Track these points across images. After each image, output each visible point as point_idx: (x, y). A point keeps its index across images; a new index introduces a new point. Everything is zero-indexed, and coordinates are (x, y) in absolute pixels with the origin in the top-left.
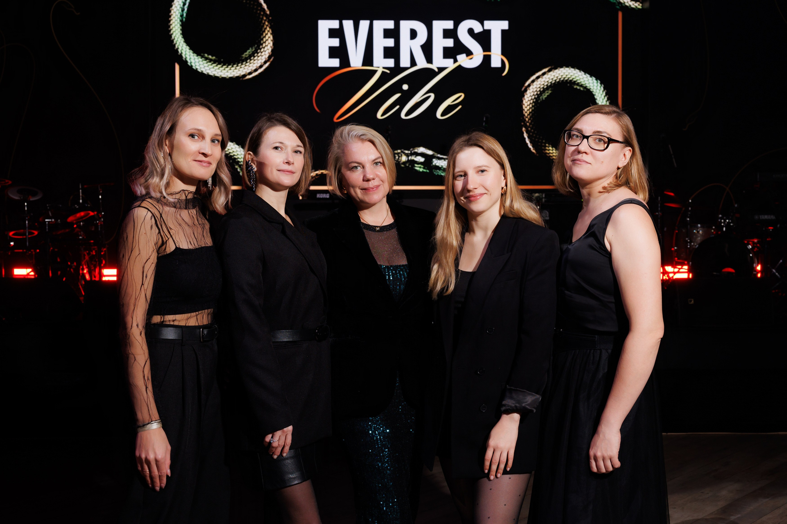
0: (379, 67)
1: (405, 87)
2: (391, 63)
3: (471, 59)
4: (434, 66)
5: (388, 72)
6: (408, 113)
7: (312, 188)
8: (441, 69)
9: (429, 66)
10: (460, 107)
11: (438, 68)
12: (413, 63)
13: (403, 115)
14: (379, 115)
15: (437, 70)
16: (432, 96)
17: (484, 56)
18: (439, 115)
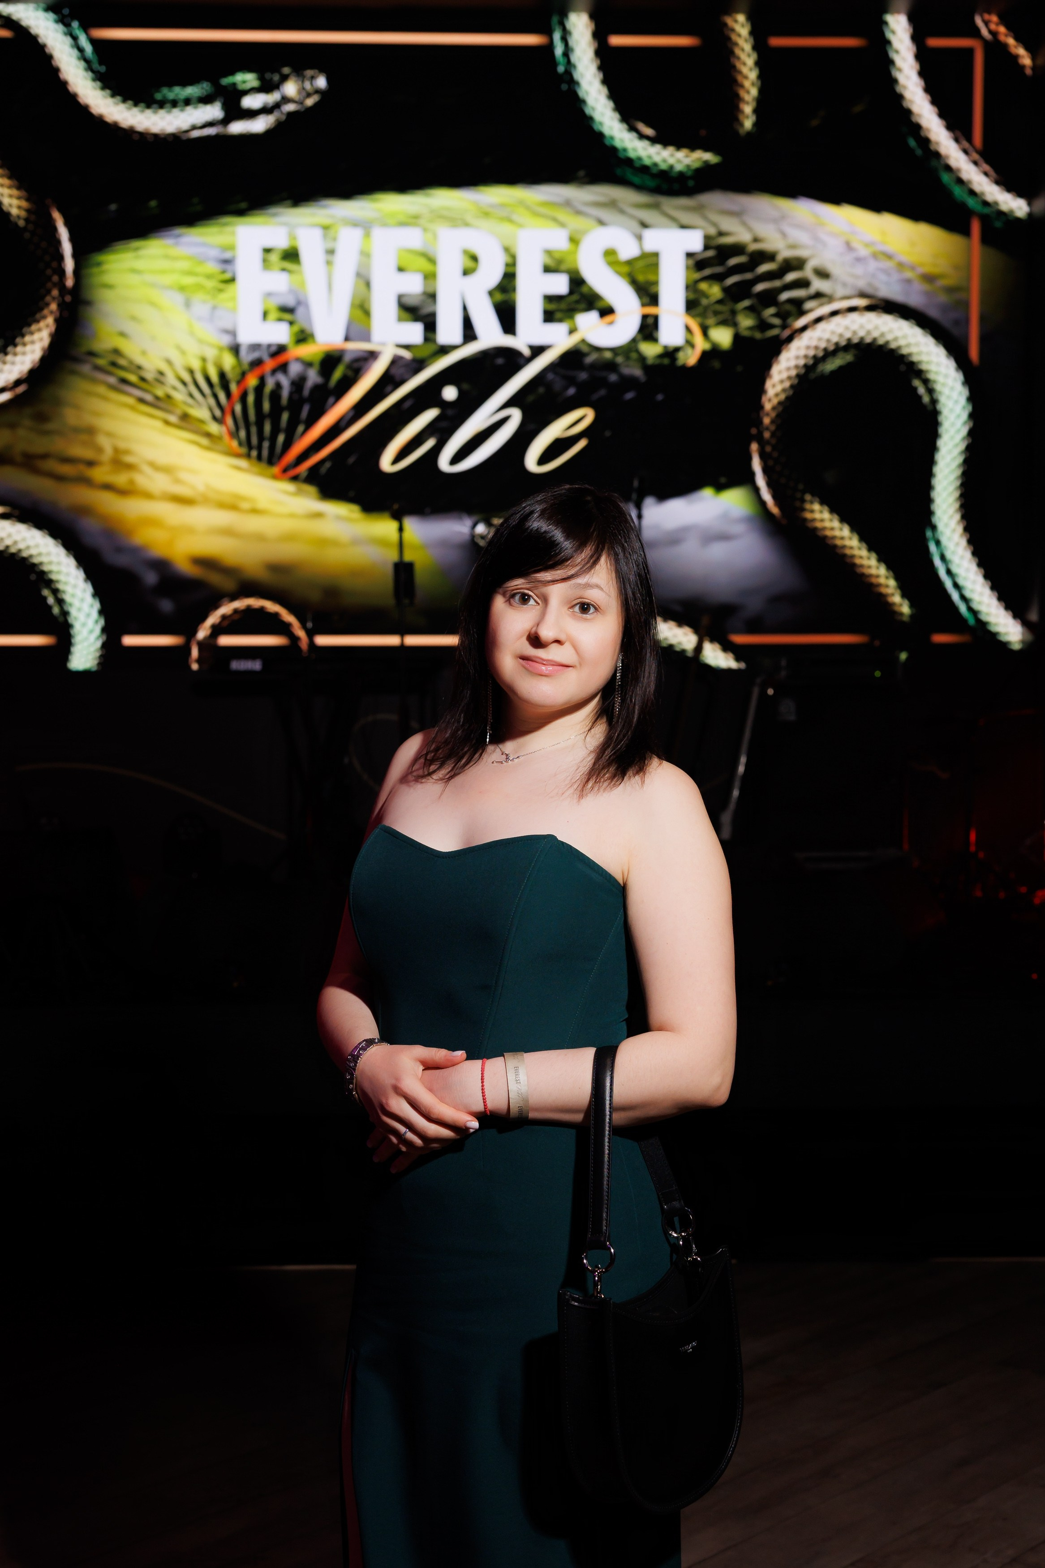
0: (383, 344)
1: (450, 393)
2: (414, 333)
3: (611, 323)
4: (520, 342)
5: (407, 355)
6: (457, 458)
7: (225, 641)
8: (537, 351)
9: (507, 341)
10: (582, 444)
11: (532, 348)
12: (469, 333)
13: (444, 463)
14: (387, 463)
15: (526, 352)
16: (516, 416)
17: (645, 317)
18: (531, 461)
